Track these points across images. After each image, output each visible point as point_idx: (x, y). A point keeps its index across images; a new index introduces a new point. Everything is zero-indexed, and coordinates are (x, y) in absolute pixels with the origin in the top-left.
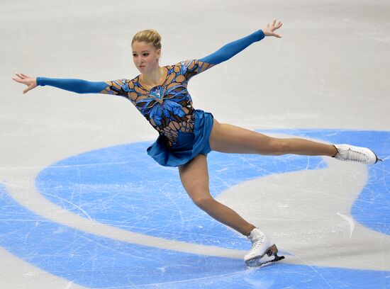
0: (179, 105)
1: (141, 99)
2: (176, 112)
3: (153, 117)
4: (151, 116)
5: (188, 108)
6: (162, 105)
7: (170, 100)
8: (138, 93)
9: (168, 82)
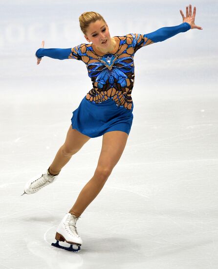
0: (125, 75)
1: (93, 63)
2: (120, 82)
3: (99, 80)
4: (97, 79)
5: (131, 81)
6: (110, 72)
7: (119, 69)
8: (89, 57)
9: (120, 53)
